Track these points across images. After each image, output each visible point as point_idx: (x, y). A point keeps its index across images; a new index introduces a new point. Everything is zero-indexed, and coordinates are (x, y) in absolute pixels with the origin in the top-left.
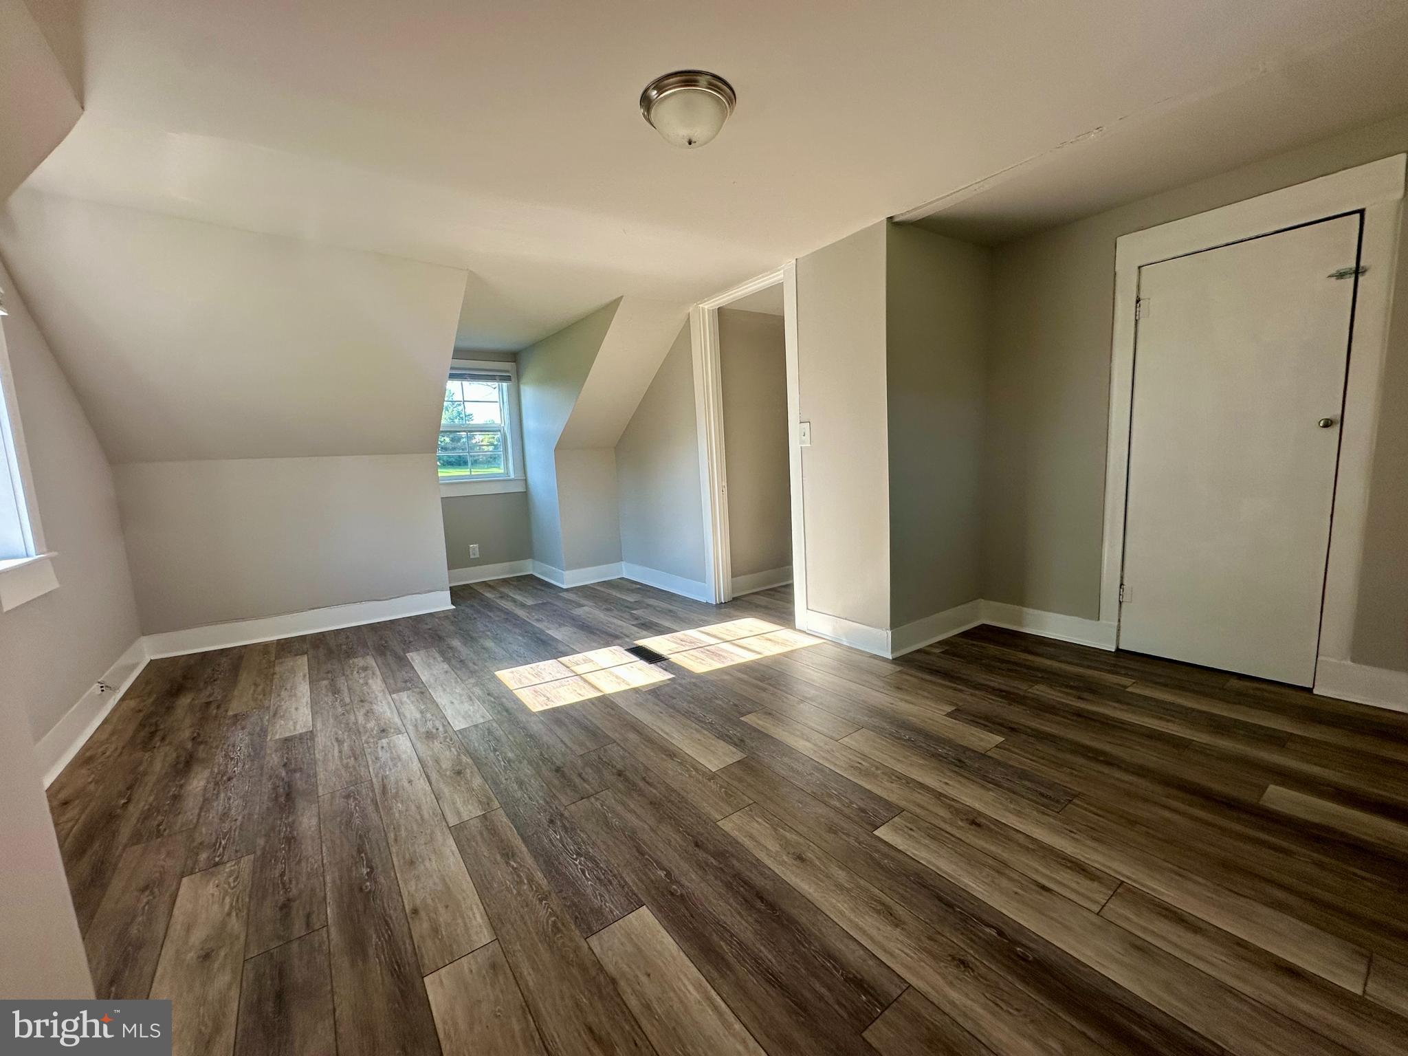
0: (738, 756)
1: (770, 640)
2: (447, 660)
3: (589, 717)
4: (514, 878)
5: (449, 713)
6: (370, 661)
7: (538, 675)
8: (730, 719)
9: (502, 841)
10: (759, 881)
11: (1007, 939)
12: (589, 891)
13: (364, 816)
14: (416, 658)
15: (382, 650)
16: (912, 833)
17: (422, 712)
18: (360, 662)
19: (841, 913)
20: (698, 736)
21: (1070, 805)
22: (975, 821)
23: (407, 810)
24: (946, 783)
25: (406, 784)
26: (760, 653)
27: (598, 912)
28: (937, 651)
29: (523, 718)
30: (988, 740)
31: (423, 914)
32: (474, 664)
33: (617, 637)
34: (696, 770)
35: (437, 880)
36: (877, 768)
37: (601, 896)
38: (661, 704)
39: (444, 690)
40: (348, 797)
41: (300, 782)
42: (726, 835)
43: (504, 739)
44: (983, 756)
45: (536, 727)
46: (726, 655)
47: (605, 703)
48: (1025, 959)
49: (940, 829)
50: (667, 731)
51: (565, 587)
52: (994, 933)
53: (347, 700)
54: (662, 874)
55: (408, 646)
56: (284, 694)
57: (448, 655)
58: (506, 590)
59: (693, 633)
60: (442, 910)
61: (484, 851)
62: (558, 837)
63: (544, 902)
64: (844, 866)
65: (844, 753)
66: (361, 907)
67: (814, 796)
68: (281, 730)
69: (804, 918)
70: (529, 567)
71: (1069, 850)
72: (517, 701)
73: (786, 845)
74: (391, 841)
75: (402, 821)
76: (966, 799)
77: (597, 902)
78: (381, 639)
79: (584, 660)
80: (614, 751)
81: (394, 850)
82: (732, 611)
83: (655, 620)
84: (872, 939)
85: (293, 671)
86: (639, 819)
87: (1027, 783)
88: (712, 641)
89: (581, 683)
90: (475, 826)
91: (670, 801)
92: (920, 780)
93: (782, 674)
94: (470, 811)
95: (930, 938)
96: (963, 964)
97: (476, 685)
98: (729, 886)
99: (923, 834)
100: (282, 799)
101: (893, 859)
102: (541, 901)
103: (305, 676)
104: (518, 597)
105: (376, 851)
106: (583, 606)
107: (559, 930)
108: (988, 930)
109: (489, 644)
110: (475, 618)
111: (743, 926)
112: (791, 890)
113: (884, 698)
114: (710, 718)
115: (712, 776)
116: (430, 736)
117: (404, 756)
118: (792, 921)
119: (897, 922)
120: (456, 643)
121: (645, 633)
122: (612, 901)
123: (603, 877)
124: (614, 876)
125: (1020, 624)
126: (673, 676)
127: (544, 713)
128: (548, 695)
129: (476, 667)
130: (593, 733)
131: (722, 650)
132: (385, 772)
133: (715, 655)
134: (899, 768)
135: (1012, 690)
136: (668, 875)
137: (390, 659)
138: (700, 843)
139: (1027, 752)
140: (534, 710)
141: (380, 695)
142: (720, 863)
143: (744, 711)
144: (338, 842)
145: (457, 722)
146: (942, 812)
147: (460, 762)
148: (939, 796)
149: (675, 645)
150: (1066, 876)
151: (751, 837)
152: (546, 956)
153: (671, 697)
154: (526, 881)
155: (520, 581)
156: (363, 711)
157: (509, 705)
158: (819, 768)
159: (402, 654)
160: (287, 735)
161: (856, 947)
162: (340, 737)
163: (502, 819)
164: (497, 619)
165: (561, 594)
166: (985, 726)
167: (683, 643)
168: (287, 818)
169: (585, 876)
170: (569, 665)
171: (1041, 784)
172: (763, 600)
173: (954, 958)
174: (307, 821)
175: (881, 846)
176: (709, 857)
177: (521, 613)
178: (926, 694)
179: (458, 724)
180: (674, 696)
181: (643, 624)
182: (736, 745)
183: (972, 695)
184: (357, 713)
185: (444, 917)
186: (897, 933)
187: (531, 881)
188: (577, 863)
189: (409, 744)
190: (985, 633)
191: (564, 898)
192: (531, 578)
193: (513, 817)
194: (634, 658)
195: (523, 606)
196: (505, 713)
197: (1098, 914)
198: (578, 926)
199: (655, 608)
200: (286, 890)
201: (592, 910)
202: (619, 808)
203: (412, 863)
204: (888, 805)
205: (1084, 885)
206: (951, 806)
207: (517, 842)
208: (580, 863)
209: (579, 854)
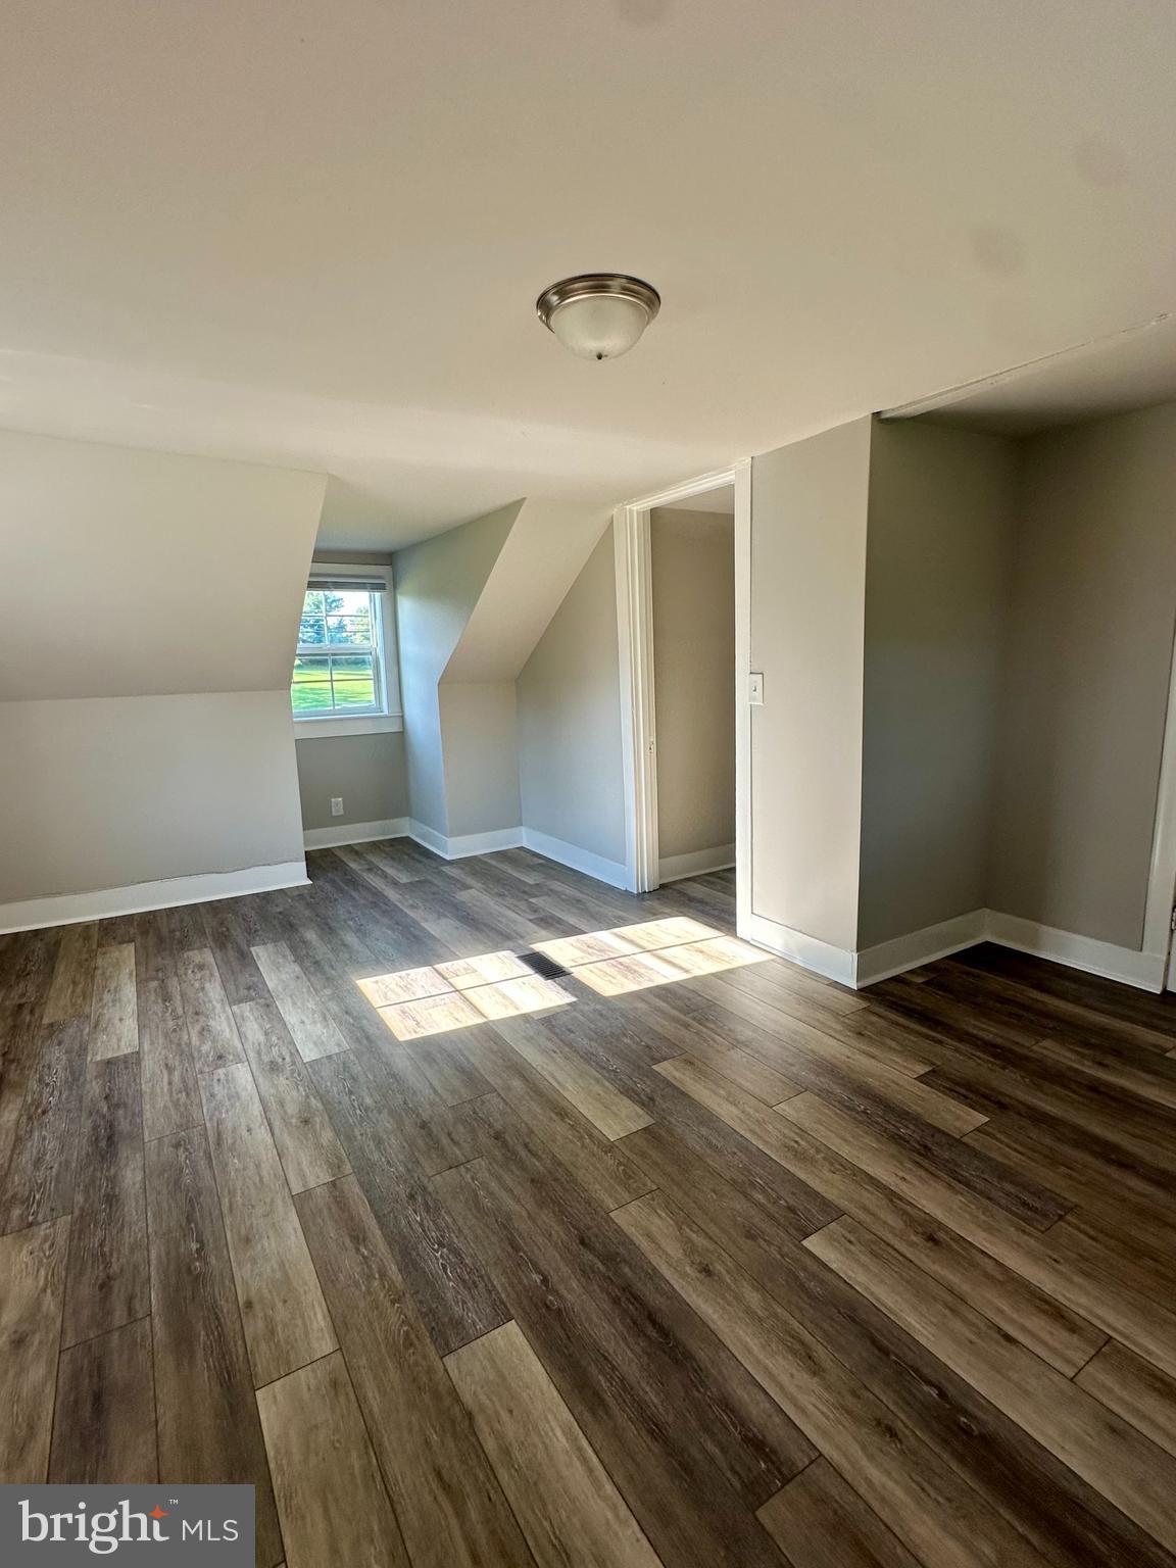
0: (645, 1121)
1: (702, 952)
2: (298, 960)
3: (466, 1053)
4: (363, 1269)
5: (298, 1037)
6: (207, 956)
7: (406, 988)
8: (639, 1067)
9: (352, 1219)
10: (654, 1299)
11: (950, 1404)
12: (449, 1295)
13: (195, 1173)
14: (262, 954)
15: (222, 941)
16: (852, 1248)
17: (266, 1034)
18: (196, 956)
19: (749, 1351)
20: (597, 1088)
21: (1060, 1223)
22: (933, 1236)
23: (244, 1169)
24: (904, 1179)
25: (245, 1133)
26: (687, 971)
27: (457, 1324)
28: (920, 980)
29: (386, 1049)
30: (963, 1119)
31: (257, 1307)
32: (332, 967)
33: (508, 937)
34: (591, 1136)
35: (275, 1266)
36: (818, 1151)
37: (464, 1302)
38: (555, 1038)
39: (294, 1004)
40: (177, 1146)
41: (124, 1126)
42: (619, 1231)
43: (362, 1079)
44: (955, 1142)
45: (402, 1064)
46: (642, 971)
47: (488, 1034)
48: (967, 1431)
49: (888, 1245)
50: (560, 1079)
51: (448, 858)
52: (934, 1393)
53: (180, 1011)
54: (537, 1278)
55: (252, 935)
56: (107, 997)
57: (301, 954)
58: (375, 859)
59: (604, 937)
60: (280, 1305)
61: (331, 1231)
62: (418, 1219)
63: (397, 1305)
64: (760, 1287)
65: (779, 1126)
66: (189, 1294)
67: (734, 1183)
68: (104, 1048)
69: (703, 1354)
70: (405, 828)
71: (1048, 1286)
72: (380, 1024)
73: (690, 1250)
74: (225, 1209)
75: (239, 1185)
76: (924, 1202)
77: (458, 1310)
78: (221, 924)
79: (465, 969)
80: (493, 1101)
81: (228, 1221)
82: (655, 904)
83: (559, 914)
84: (781, 1387)
85: (117, 965)
86: (515, 1200)
87: (1008, 1187)
88: (628, 949)
89: (460, 1003)
90: (322, 1196)
91: (556, 1180)
92: (870, 1171)
93: (712, 1005)
94: (317, 1176)
95: (854, 1394)
96: (891, 1432)
97: (331, 998)
98: (616, 1301)
99: (863, 1249)
100: (103, 1144)
101: (822, 1282)
102: (393, 1302)
103: (131, 974)
104: (390, 871)
105: (207, 1222)
106: (468, 887)
107: (412, 1344)
108: (926, 1388)
109: (350, 938)
110: (336, 900)
111: (627, 1356)
112: (688, 1313)
113: (835, 1047)
114: (615, 1064)
115: (609, 1148)
116: (274, 1068)
117: (243, 1094)
118: (689, 1356)
119: (815, 1369)
120: (311, 935)
121: (544, 933)
122: (476, 1312)
123: (467, 1277)
124: (482, 1277)
125: (1035, 946)
126: (574, 999)
127: (412, 1043)
128: (418, 1018)
129: (333, 972)
130: (469, 1076)
131: (639, 964)
132: (221, 1113)
133: (629, 970)
134: (846, 1151)
135: (1008, 1045)
136: (545, 1281)
137: (231, 953)
138: (587, 1241)
139: (1016, 1141)
140: (401, 1039)
141: (218, 1006)
142: (608, 1269)
143: (657, 1055)
144: (165, 1205)
145: (307, 1051)
146: (892, 1220)
147: (309, 1106)
148: (891, 1196)
149: (579, 954)
150: (1038, 1323)
151: (649, 1236)
152: (394, 1375)
153: (569, 1030)
154: (377, 1276)
155: (392, 846)
156: (198, 1028)
157: (371, 1030)
158: (744, 1147)
159: (246, 948)
160: (110, 1055)
161: (761, 1397)
162: (170, 1062)
163: (353, 1188)
164: (362, 901)
165: (444, 869)
166: (966, 1097)
167: (590, 951)
168: (109, 1169)
169: (446, 1273)
170: (447, 975)
171: (1025, 1187)
172: (698, 890)
173: (879, 1423)
174: (131, 1177)
175: (809, 1262)
176: (596, 1261)
177: (392, 895)
178: (894, 1044)
179: (309, 1054)
180: (573, 1029)
181: (542, 920)
182: (643, 1105)
183: (957, 1050)
184: (191, 1031)
185: (281, 1313)
186: (814, 1383)
187: (383, 1275)
188: (438, 1255)
189: (250, 1079)
190: (988, 957)
191: (421, 1302)
192: (407, 841)
193: (367, 1188)
194: (527, 970)
195: (395, 883)
196: (365, 1042)
197: (1072, 1380)
198: (434, 1342)
199: (559, 897)
200: (108, 1265)
201: (451, 1319)
202: (494, 1186)
203: (248, 1240)
204: (825, 1205)
205: (1058, 1337)
206: (905, 1213)
207: (371, 1223)
208: (442, 1256)
209: (441, 1245)
